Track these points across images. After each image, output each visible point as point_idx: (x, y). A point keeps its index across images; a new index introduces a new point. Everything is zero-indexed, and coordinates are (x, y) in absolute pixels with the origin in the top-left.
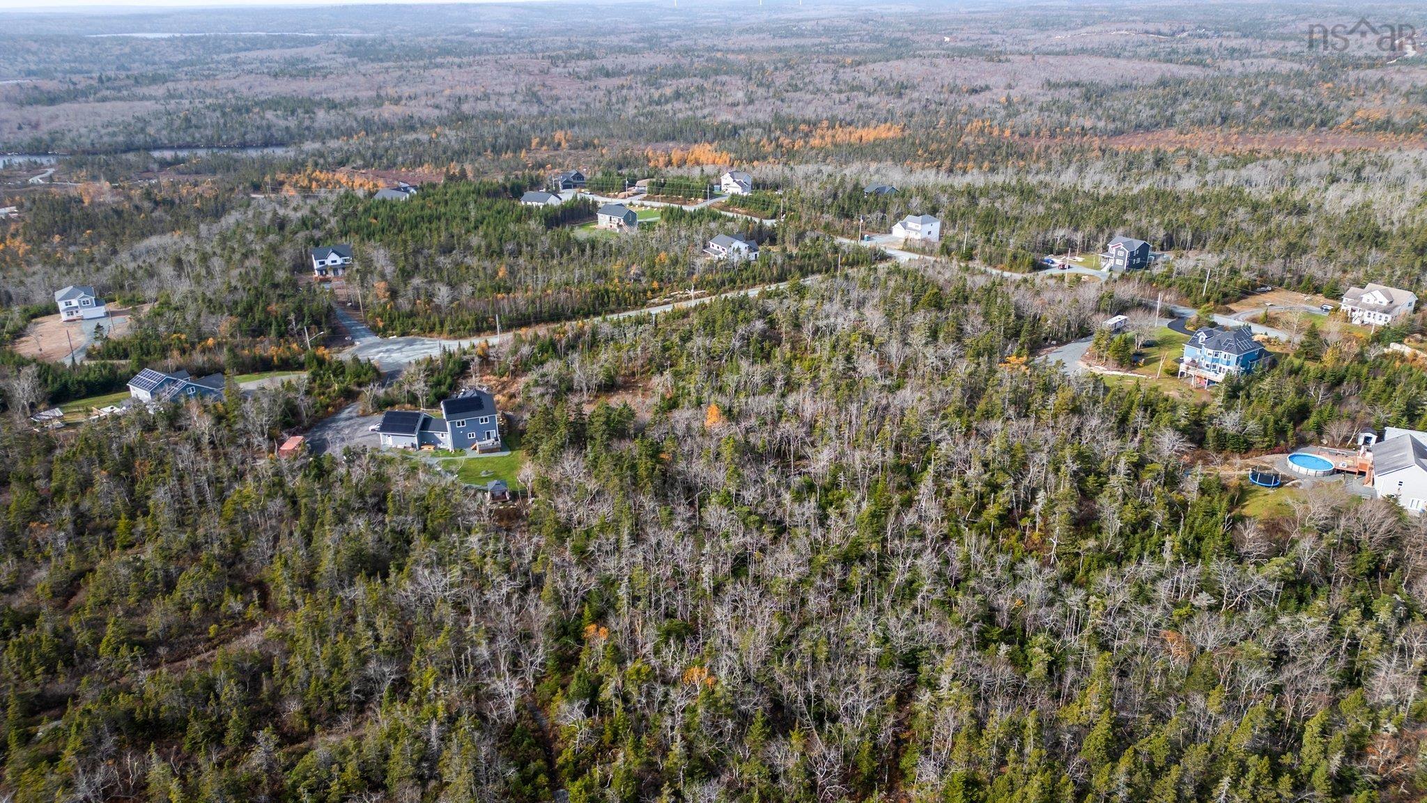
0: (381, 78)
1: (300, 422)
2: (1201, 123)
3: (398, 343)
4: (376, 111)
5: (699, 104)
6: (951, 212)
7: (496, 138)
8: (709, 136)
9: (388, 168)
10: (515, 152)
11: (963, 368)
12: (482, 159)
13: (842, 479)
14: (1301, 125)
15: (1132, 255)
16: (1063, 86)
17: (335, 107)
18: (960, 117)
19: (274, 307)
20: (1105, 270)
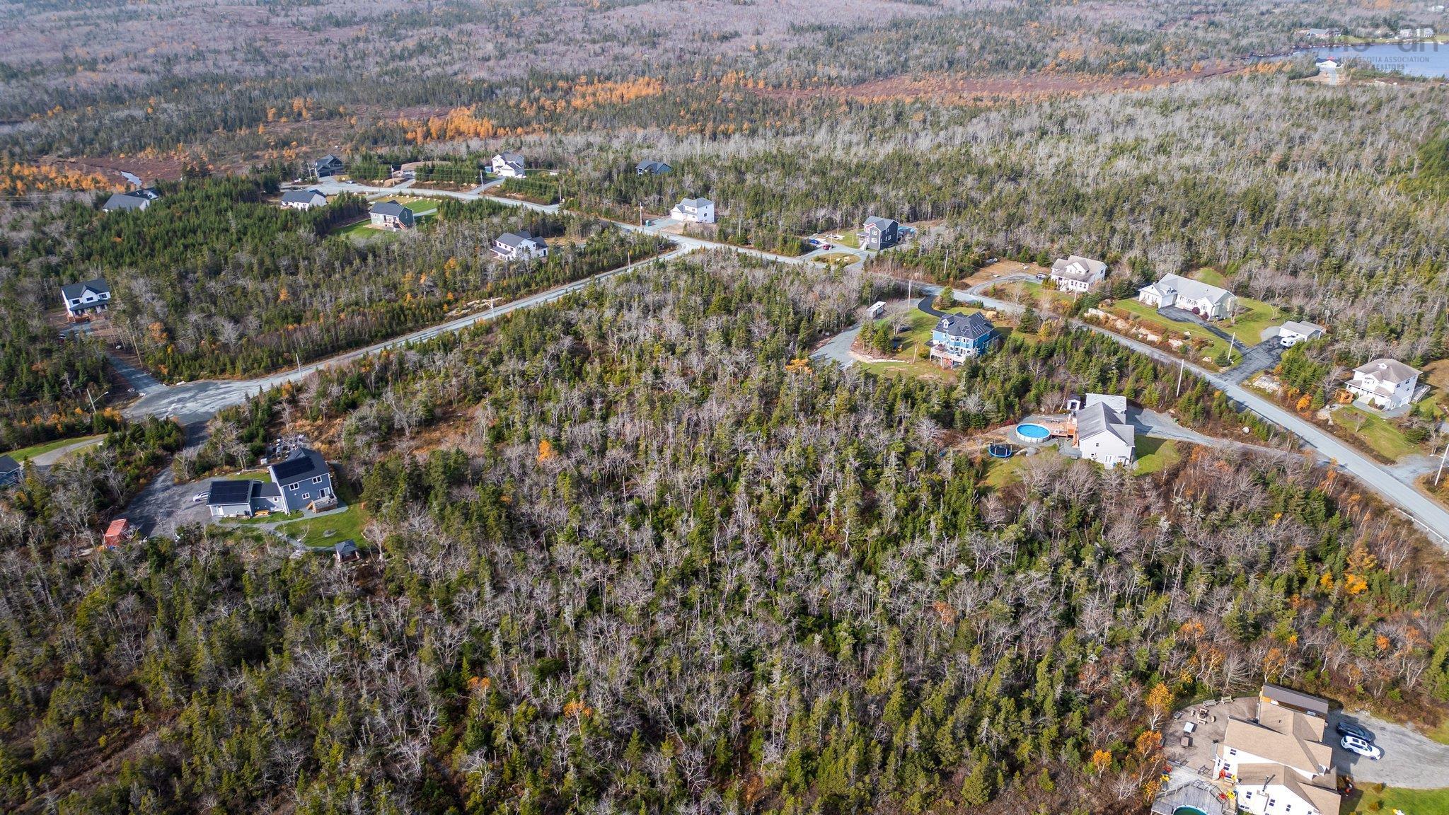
0: (63, 35)
1: (114, 501)
2: (930, 68)
3: (188, 390)
4: (70, 81)
5: (447, 58)
6: (723, 191)
7: (225, 110)
8: (465, 98)
9: (102, 154)
10: (249, 126)
11: (757, 374)
12: (215, 139)
13: (668, 497)
14: (1015, 68)
15: (884, 235)
16: (807, 30)
17: (14, 75)
18: (715, 68)
19: (39, 365)
20: (863, 248)
